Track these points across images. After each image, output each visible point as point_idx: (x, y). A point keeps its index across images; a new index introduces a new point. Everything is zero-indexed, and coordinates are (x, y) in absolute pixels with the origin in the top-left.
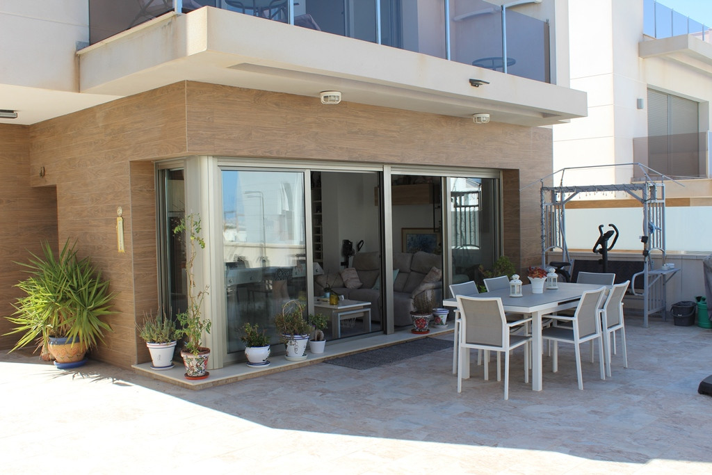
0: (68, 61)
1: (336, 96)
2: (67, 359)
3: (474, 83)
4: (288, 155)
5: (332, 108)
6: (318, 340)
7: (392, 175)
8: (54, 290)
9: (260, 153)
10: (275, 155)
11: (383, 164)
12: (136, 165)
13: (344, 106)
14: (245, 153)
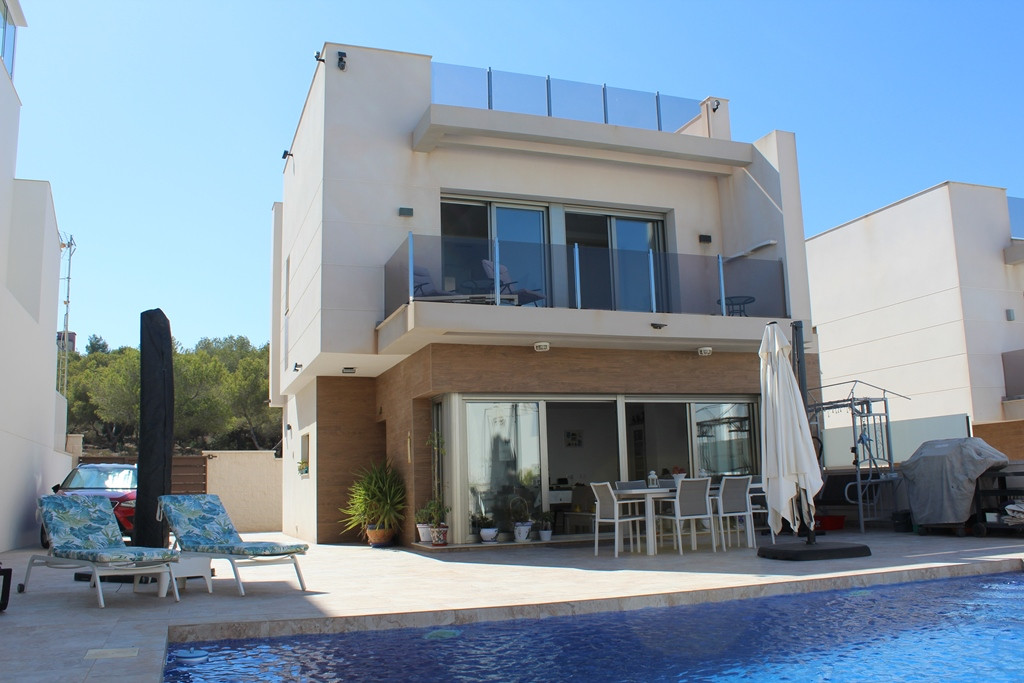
0: (371, 334)
1: (545, 345)
2: (377, 541)
3: (655, 326)
4: (514, 390)
5: (545, 354)
6: (546, 529)
7: (626, 403)
8: (367, 489)
9: (489, 390)
10: (502, 390)
11: (616, 394)
12: (416, 401)
13: (555, 351)
14: (477, 390)
